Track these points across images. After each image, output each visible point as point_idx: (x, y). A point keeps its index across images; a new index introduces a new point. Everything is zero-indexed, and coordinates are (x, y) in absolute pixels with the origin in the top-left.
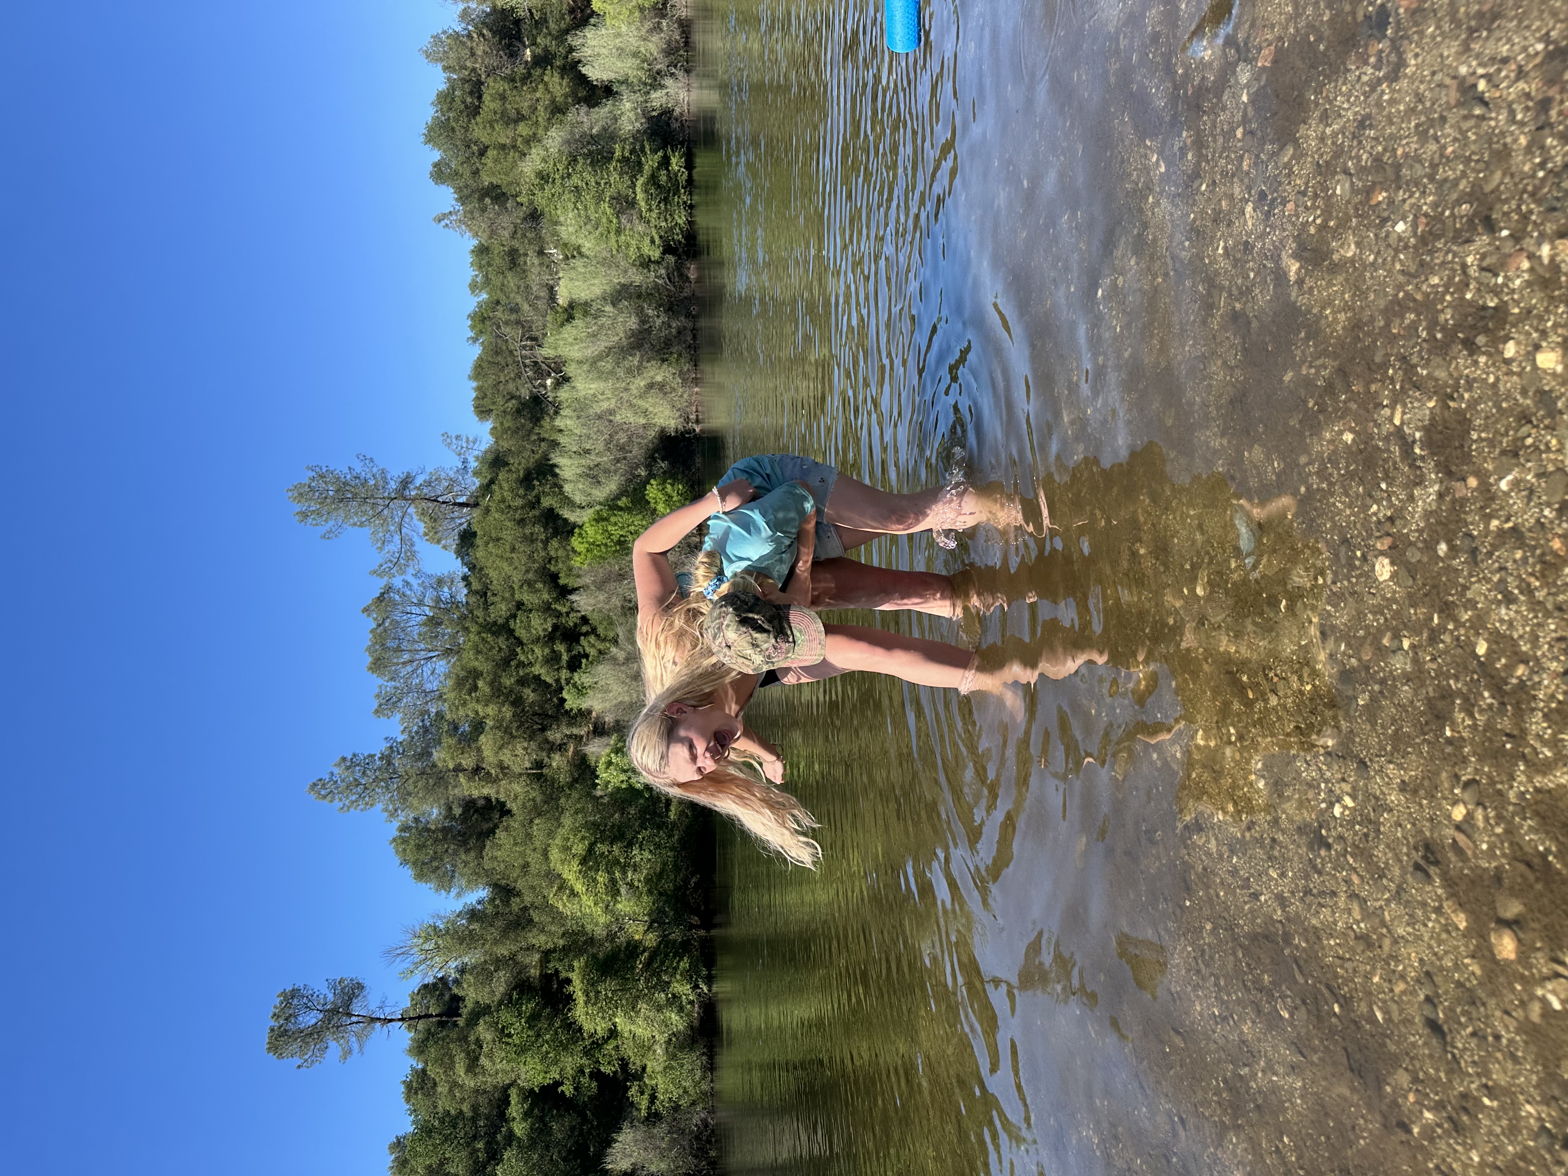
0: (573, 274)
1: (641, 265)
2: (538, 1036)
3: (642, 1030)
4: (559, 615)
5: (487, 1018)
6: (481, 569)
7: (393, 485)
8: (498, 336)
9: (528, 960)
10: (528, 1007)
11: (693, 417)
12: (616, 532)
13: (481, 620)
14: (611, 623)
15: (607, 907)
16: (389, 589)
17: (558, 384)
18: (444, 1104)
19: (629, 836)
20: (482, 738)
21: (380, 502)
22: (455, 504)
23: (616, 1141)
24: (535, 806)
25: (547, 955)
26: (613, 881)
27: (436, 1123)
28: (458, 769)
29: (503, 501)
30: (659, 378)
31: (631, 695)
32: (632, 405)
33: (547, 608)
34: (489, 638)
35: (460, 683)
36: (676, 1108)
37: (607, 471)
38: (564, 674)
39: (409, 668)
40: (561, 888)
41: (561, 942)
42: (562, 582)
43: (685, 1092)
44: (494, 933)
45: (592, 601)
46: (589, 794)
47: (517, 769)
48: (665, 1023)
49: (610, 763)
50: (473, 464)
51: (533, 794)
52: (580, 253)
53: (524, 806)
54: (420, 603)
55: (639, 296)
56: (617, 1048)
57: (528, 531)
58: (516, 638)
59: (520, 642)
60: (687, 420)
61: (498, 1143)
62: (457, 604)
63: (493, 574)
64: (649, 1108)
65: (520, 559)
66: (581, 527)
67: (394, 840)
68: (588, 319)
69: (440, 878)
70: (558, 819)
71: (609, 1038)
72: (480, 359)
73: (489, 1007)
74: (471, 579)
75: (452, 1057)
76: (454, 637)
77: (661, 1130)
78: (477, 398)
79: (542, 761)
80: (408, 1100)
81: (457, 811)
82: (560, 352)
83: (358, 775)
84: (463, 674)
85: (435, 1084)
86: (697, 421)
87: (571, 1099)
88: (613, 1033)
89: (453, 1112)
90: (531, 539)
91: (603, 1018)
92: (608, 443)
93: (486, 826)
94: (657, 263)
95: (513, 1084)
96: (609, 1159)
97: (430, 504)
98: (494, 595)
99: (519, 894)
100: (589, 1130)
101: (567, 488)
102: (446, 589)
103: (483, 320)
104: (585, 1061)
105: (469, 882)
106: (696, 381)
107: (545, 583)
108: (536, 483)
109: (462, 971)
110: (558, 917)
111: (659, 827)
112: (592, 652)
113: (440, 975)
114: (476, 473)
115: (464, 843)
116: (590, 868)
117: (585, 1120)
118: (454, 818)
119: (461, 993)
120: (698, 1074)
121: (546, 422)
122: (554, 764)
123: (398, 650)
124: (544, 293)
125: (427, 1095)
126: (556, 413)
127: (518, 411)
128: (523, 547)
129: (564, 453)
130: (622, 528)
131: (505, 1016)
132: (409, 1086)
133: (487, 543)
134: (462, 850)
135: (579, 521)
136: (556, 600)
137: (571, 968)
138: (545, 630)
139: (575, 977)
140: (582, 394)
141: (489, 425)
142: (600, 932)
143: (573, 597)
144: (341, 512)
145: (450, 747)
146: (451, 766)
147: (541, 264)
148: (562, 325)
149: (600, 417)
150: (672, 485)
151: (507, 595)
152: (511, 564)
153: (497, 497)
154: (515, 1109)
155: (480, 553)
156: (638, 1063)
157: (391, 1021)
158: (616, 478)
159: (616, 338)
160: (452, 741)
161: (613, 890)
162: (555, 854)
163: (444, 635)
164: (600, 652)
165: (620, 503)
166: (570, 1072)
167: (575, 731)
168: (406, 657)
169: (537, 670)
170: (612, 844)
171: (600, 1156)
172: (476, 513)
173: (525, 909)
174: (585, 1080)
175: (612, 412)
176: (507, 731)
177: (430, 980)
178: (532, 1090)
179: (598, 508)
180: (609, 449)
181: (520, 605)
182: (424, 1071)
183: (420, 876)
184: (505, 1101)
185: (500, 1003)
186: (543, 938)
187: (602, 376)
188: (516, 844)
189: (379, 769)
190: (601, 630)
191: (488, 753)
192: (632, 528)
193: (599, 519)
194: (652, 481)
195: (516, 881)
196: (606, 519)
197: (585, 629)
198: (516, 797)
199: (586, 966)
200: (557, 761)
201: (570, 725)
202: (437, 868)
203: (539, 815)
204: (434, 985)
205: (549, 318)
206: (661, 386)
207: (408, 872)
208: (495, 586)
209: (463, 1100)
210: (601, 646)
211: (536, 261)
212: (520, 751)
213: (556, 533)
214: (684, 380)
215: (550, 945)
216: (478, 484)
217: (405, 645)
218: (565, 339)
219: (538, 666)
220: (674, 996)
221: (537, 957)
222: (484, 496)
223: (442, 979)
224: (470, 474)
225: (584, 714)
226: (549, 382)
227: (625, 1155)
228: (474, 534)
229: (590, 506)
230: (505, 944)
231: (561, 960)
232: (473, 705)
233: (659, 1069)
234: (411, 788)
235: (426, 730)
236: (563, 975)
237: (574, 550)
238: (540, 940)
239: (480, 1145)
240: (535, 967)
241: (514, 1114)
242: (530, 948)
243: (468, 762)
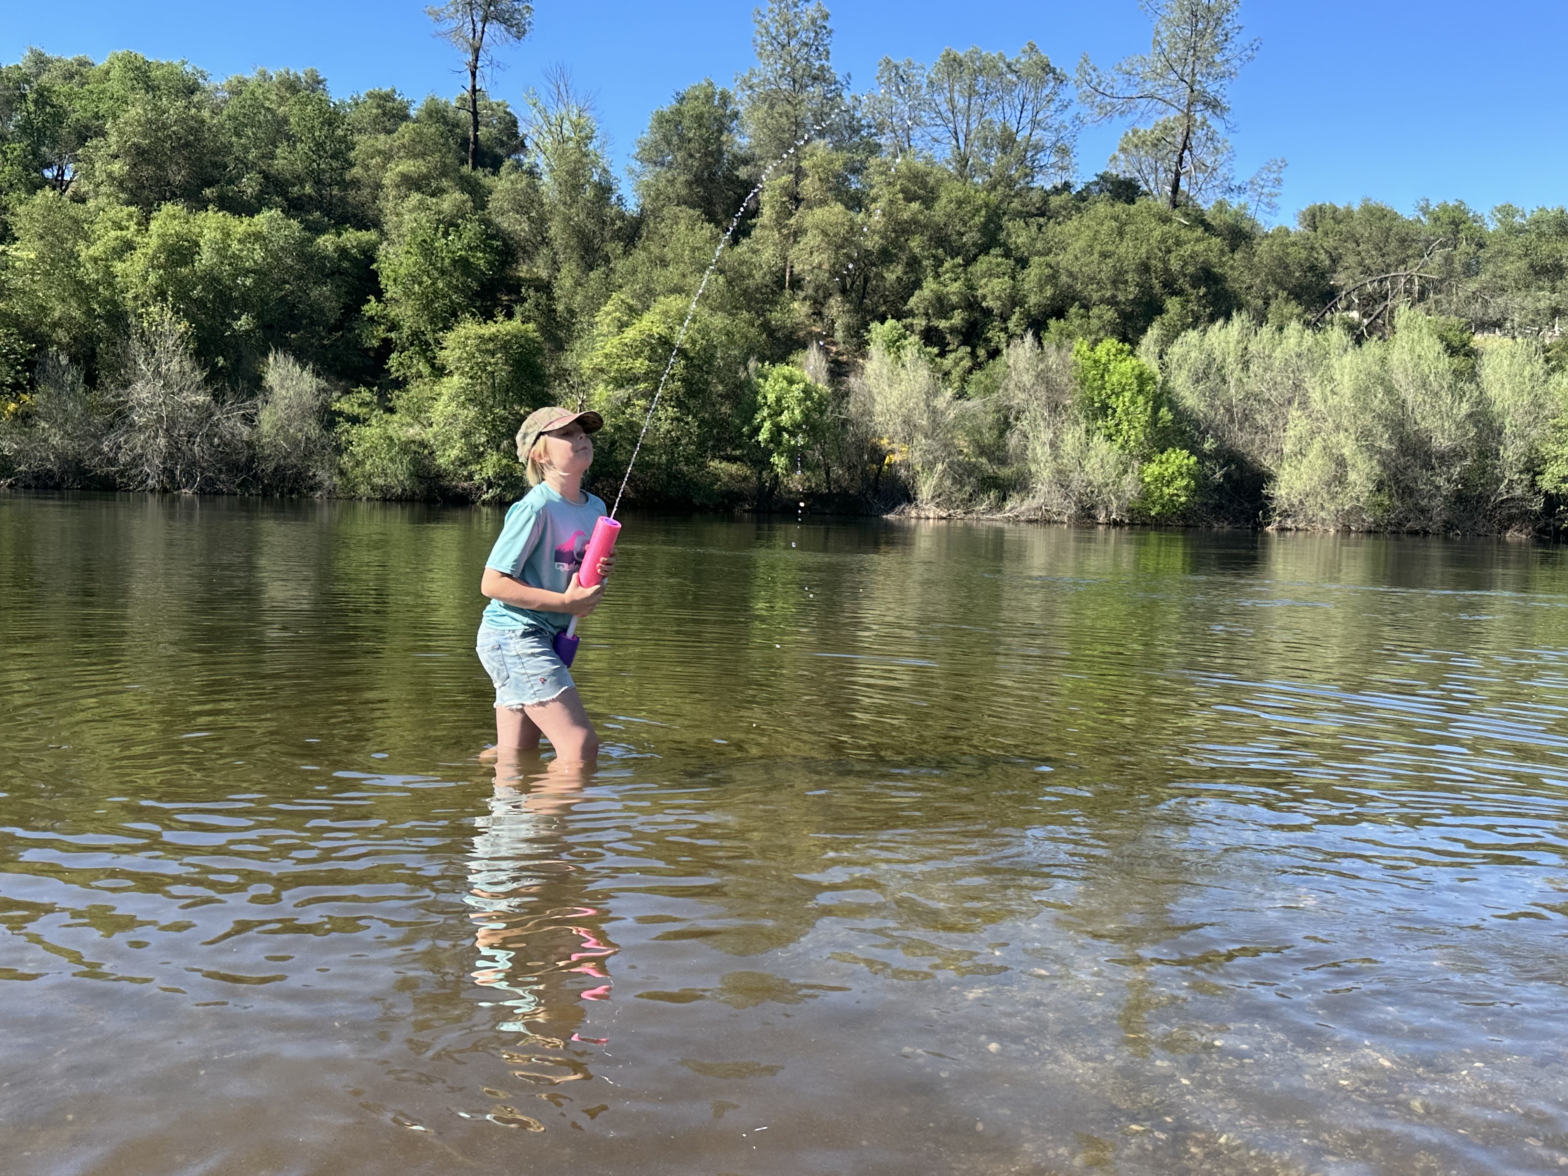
0: (1520, 359)
1: (1530, 460)
2: (443, 272)
3: (440, 410)
4: (1005, 319)
5: (470, 204)
6: (1078, 210)
7: (1212, 88)
8: (1428, 243)
9: (540, 262)
10: (480, 260)
11: (1289, 523)
12: (1120, 404)
13: (1004, 206)
14: (987, 390)
15: (602, 370)
16: (1060, 80)
17: (1351, 327)
18: (363, 143)
19: (691, 403)
20: (839, 207)
21: (1188, 70)
22: (1178, 175)
23: (303, 368)
24: (743, 277)
25: (544, 287)
26: (634, 380)
27: (340, 132)
28: (799, 174)
29: (1178, 243)
30: (1352, 476)
31: (882, 414)
32: (1313, 434)
33: (1015, 300)
34: (979, 220)
35: (917, 177)
36: (339, 450)
37: (1214, 393)
38: (920, 323)
39: (944, 107)
40: (631, 308)
41: (560, 308)
42: (1052, 323)
43: (358, 464)
44: (579, 216)
45: (1021, 365)
46: (750, 351)
47: (792, 253)
48: (447, 441)
49: (791, 381)
50: (1235, 202)
51: (758, 275)
52: (1553, 370)
53: (742, 263)
54: (1035, 123)
55: (1483, 454)
56: (420, 376)
57: (1129, 277)
58: (975, 258)
59: (969, 261)
60: (1285, 514)
61: (309, 212)
62: (1029, 175)
63: (1071, 226)
64: (340, 413)
65: (1091, 265)
66: (1131, 353)
67: (711, 84)
68: (1449, 378)
69: (656, 145)
70: (721, 307)
71: (433, 366)
72: (1395, 217)
73: (483, 207)
74: (1065, 195)
75: (423, 155)
76: (984, 169)
77: (313, 430)
78: (1335, 210)
79: (801, 288)
80: (371, 95)
81: (743, 173)
82: (1401, 333)
83: (803, 36)
84: (931, 181)
85: (389, 132)
86: (1282, 530)
87: (359, 311)
88: (439, 371)
89: (352, 154)
90: (1118, 280)
91: (460, 359)
92: (1257, 397)
93: (719, 209)
94: (1533, 484)
95: (383, 234)
96: (281, 357)
97: (1180, 139)
98: (1040, 227)
99: (626, 253)
100: (318, 333)
101: (1192, 336)
102: (1053, 159)
103: (1455, 224)
104: (406, 332)
105: (648, 186)
106: (1346, 531)
107: (1053, 298)
108: (1203, 291)
109: (531, 173)
110: (594, 305)
111: (701, 445)
112: (947, 362)
113: (527, 142)
114: (1221, 206)
115: (698, 180)
116: (653, 350)
117: (332, 329)
118: (733, 166)
119: (503, 170)
120: (380, 481)
121: (1294, 308)
122: (796, 305)
123: (972, 92)
124: (1493, 313)
125: (375, 121)
126: (1307, 324)
127: (1313, 268)
128: (1106, 270)
129: (1245, 335)
130: (1126, 412)
131: (471, 230)
132: (388, 97)
133: (1116, 218)
134: (689, 177)
135: (1141, 350)
136: (1027, 315)
137: (526, 320)
138: (984, 297)
139: (514, 325)
140: (1334, 361)
141: (1296, 227)
142: (569, 360)
143: (1029, 338)
144: (1177, 14)
145: (831, 162)
146: (805, 164)
147: (1538, 312)
148: (1442, 338)
149: (1297, 387)
150: (1186, 488)
151: (1039, 245)
152: (1083, 251)
153: (1184, 234)
154: (352, 237)
155: (1102, 208)
156: (401, 402)
157: (474, 75)
158: (1202, 407)
159: (1419, 418)
160: (838, 166)
161: (624, 380)
162: (675, 302)
163: (987, 156)
164: (947, 374)
165: (1164, 411)
166: (393, 312)
167: (839, 335)
168: (961, 103)
169: (929, 287)
170: (683, 380)
171: (284, 346)
172: (1162, 203)
173: (607, 260)
174: (381, 331)
175: (1304, 405)
176: (847, 241)
177: (522, 130)
178: (374, 261)
179: (1159, 378)
180: (1247, 397)
181: (1023, 263)
182: (406, 117)
183: (661, 120)
184: (362, 225)
185: (487, 222)
186: (568, 283)
187: (1362, 392)
188: (693, 250)
189: (810, 65)
190: (977, 375)
191: (819, 214)
192: (1125, 426)
193: (1142, 379)
194: (1193, 459)
195: (644, 249)
196: (1140, 391)
197: (982, 353)
198: (755, 252)
199: (528, 339)
200: (800, 309)
201: (848, 328)
202: (669, 143)
203: (729, 282)
204: (516, 135)
205: (1454, 319)
206: (1340, 479)
207: (668, 105)
208: (1052, 229)
209: (367, 168)
210: (956, 374)
211: (1542, 305)
212: (816, 259)
213: (1126, 317)
214: (1349, 513)
215: (557, 293)
216: (1204, 207)
217: (976, 101)
218: (1421, 340)
219: (934, 286)
220: (481, 455)
221: (544, 274)
222: (1186, 215)
223: (523, 145)
224: (1220, 197)
225: (861, 346)
226: (1355, 315)
227: (283, 379)
228: (1132, 201)
229: (1163, 367)
230: (564, 231)
231: (537, 305)
232: (886, 195)
233: (390, 432)
234: (778, 109)
235: (856, 131)
236: (518, 309)
237: (1096, 342)
238: (565, 280)
239: (308, 189)
240: (529, 271)
241: (345, 236)
242: (555, 266)
243: (809, 187)
